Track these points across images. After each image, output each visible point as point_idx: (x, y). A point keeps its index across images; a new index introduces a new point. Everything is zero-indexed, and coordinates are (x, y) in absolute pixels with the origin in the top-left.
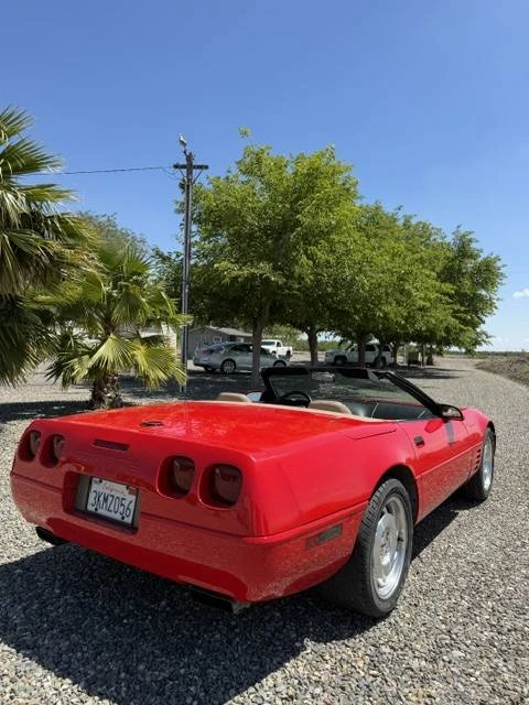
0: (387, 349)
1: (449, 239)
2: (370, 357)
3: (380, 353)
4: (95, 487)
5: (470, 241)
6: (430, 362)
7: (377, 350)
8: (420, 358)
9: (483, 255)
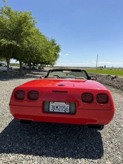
0: (35, 65)
1: (50, 40)
2: (32, 67)
3: (34, 67)
4: (51, 104)
5: (55, 41)
6: (43, 69)
7: (33, 66)
8: (41, 68)
9: (57, 45)
